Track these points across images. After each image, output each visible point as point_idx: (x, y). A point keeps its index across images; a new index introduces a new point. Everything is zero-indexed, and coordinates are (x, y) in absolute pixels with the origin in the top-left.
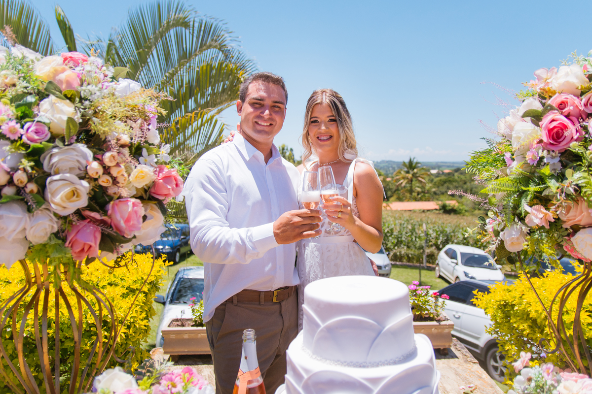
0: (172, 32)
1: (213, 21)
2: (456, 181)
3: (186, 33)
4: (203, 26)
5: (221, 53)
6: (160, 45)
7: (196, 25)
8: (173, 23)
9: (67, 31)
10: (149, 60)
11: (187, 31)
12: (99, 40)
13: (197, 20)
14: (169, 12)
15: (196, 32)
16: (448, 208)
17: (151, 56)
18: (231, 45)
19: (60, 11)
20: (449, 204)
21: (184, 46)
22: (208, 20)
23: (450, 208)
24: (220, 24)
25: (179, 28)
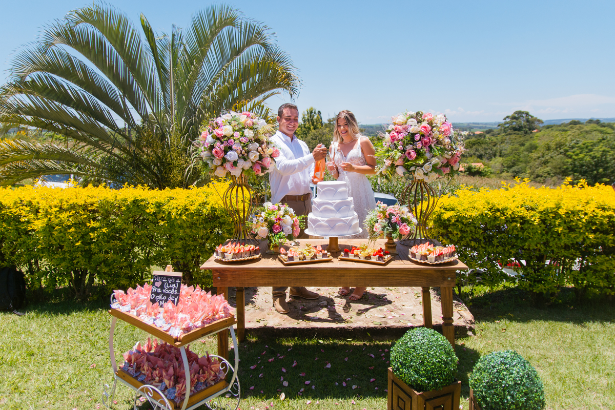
0: (225, 30)
1: (255, 23)
2: (486, 143)
3: (236, 31)
4: (248, 26)
5: (263, 48)
6: (216, 40)
7: (243, 26)
8: (225, 23)
9: (150, 33)
10: (208, 53)
11: (237, 30)
12: (165, 35)
13: (244, 22)
14: (221, 14)
15: (243, 30)
16: (473, 170)
17: (209, 50)
18: (270, 41)
19: (144, 18)
20: (475, 166)
21: (235, 43)
22: (252, 23)
23: (476, 170)
24: (261, 26)
25: (230, 27)
